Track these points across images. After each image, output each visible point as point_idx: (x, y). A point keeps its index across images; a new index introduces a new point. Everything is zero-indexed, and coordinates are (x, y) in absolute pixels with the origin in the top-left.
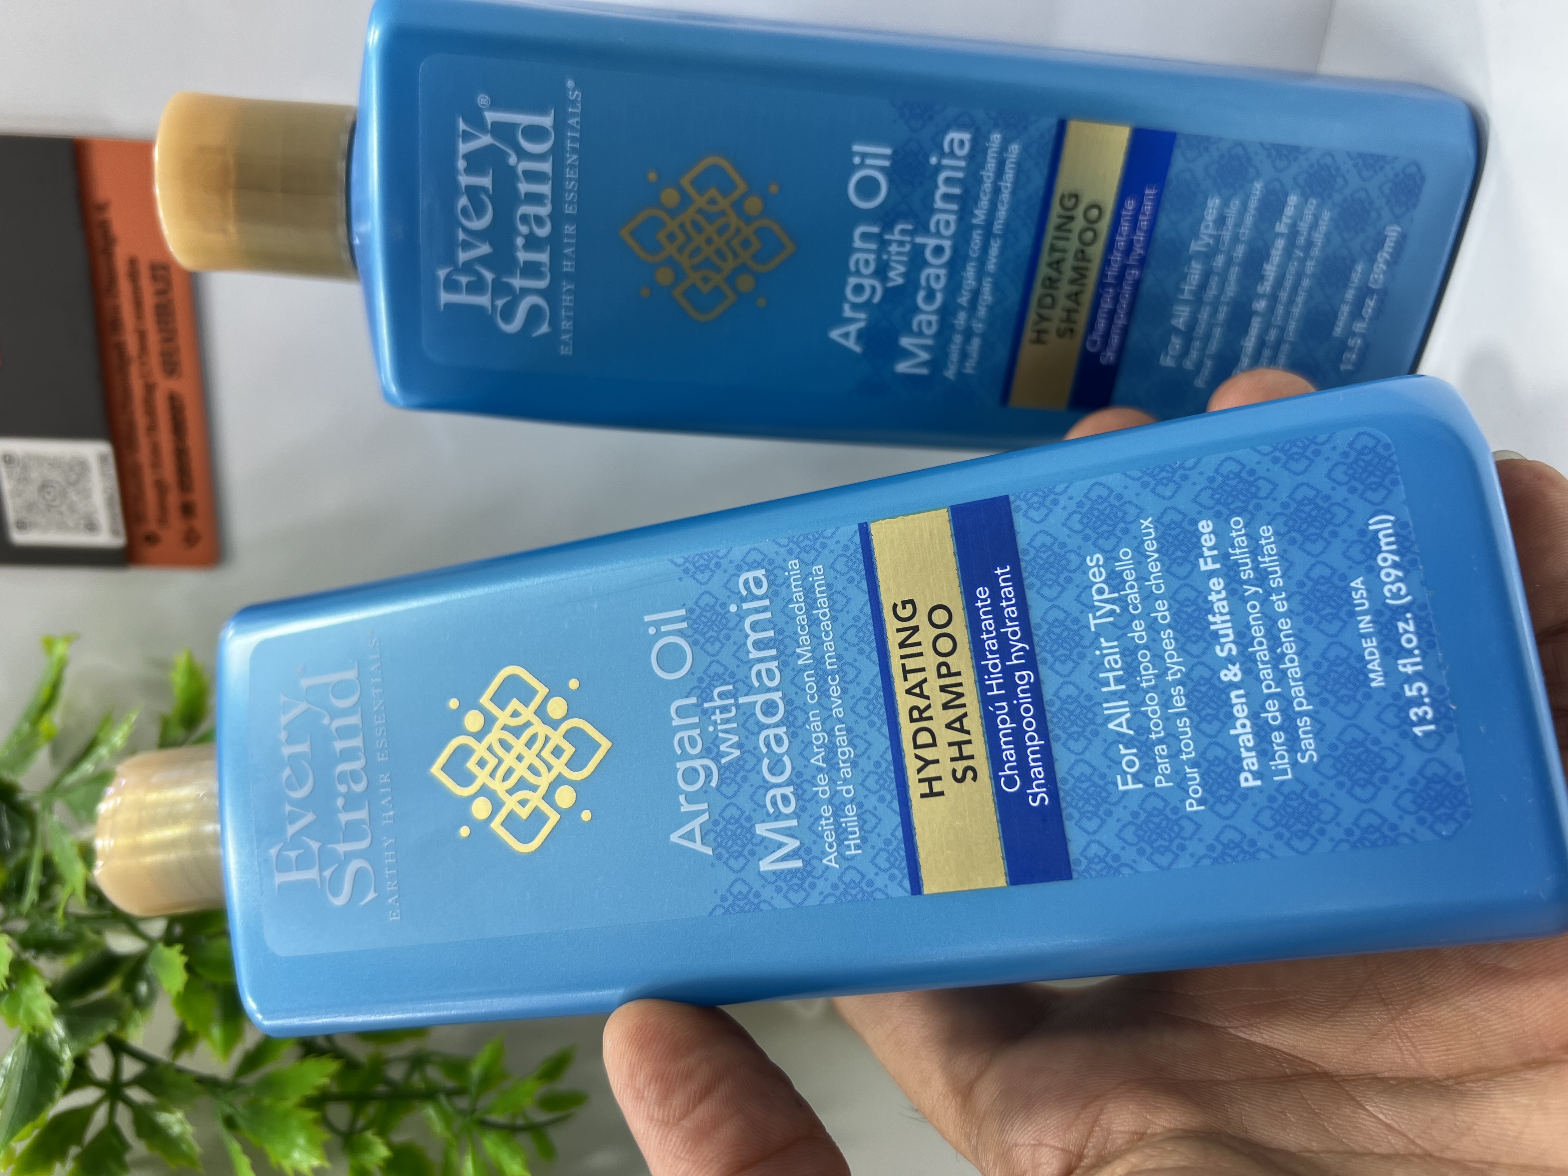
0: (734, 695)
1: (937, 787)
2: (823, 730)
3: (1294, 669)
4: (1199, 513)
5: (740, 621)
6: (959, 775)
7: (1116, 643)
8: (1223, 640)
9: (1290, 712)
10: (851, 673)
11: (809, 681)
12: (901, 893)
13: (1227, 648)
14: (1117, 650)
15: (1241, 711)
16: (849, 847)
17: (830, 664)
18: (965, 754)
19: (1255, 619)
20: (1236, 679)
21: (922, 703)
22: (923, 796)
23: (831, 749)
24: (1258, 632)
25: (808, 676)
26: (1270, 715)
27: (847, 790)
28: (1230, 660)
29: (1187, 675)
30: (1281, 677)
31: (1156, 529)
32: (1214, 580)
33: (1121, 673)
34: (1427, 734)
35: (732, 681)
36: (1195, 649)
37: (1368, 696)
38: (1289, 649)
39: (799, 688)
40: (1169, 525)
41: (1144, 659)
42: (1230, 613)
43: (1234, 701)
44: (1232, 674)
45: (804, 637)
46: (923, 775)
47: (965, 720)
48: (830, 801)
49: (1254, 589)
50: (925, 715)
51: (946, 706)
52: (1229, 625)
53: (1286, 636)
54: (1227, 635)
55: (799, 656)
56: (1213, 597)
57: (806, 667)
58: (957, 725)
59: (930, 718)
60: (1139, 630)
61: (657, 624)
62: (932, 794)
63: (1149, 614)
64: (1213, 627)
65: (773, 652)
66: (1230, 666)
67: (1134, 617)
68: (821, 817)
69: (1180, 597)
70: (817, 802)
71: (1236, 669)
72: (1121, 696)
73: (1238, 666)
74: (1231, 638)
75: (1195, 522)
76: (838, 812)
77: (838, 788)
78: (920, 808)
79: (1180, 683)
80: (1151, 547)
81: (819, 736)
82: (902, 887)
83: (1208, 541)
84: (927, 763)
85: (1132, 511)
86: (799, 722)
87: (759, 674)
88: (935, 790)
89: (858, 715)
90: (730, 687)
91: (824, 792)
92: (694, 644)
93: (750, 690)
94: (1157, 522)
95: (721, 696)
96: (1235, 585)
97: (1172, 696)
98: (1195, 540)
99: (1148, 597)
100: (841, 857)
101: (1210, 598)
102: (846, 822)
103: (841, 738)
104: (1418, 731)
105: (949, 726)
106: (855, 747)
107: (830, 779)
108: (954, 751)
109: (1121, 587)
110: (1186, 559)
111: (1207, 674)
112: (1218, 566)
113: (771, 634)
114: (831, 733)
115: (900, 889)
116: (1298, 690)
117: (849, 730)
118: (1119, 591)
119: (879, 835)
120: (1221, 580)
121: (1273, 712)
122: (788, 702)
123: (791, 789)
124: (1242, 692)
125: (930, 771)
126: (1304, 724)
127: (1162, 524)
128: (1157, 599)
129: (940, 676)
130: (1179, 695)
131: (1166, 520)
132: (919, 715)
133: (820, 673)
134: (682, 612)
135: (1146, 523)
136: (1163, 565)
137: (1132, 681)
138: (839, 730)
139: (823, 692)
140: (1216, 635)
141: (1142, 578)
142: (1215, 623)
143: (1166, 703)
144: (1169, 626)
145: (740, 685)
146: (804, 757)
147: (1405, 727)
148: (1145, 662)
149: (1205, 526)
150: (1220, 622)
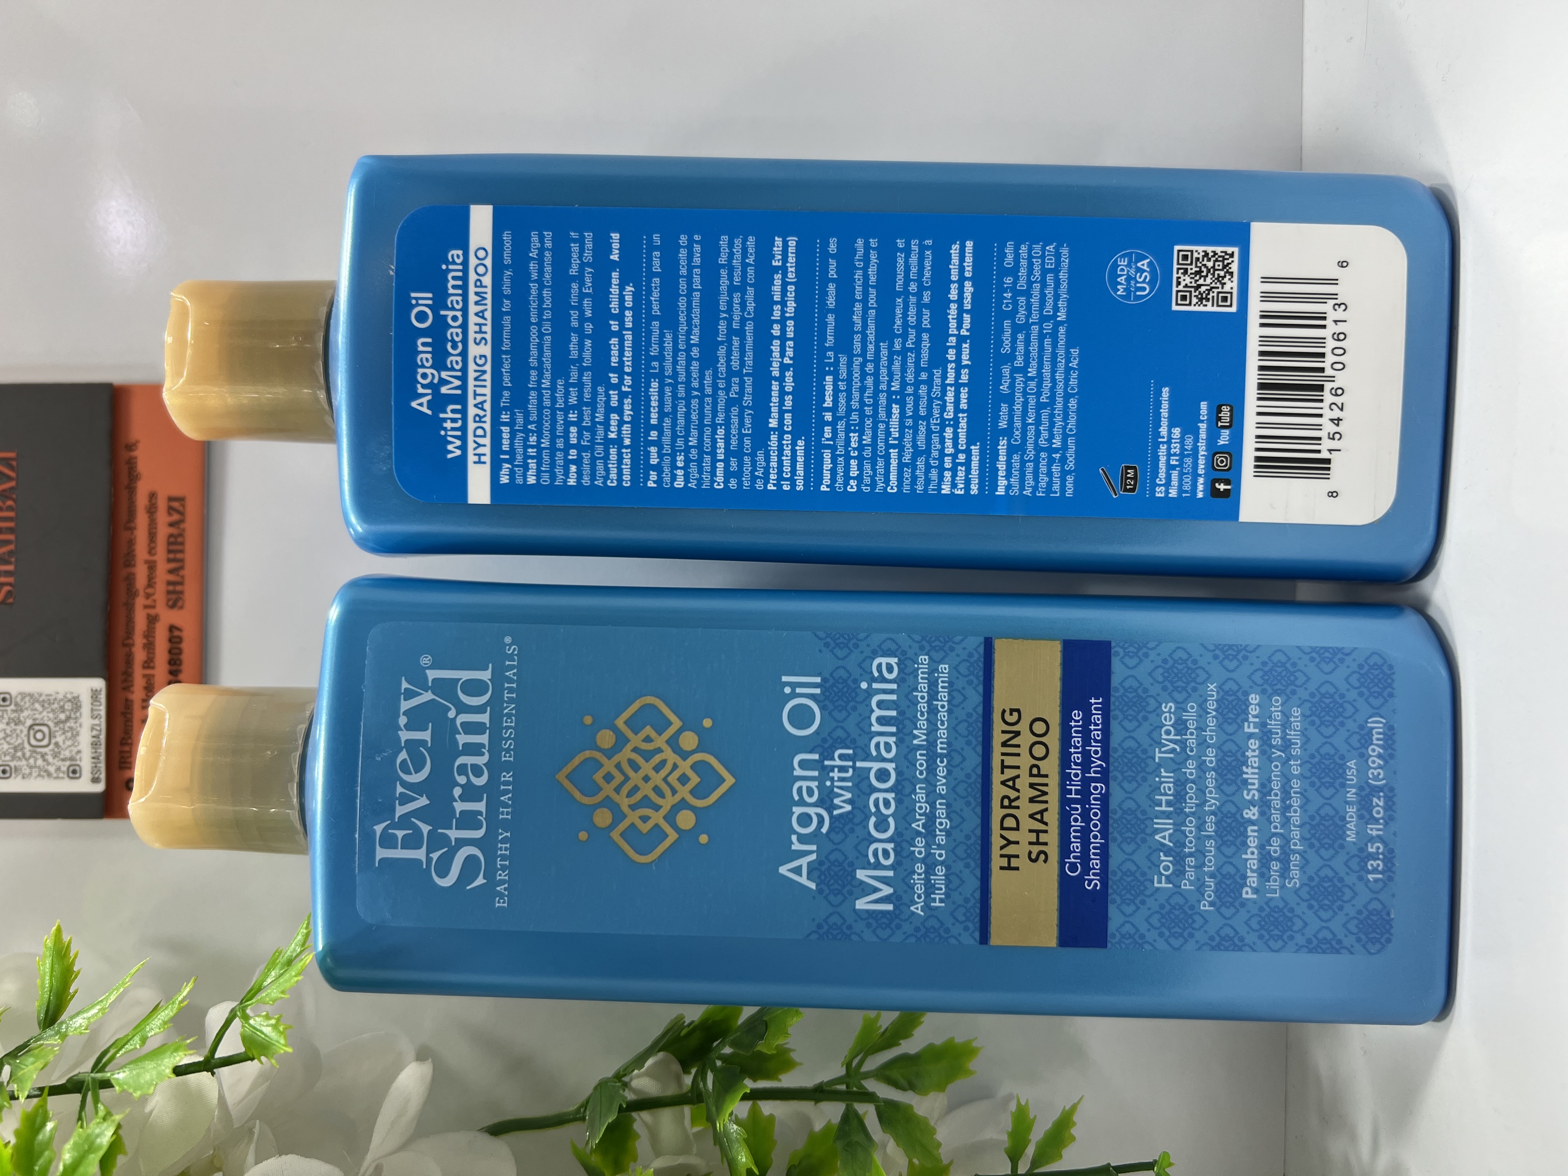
0: (853, 758)
1: (1014, 862)
2: (926, 802)
3: (1296, 817)
4: (1251, 687)
5: (867, 698)
6: (1033, 856)
7: (1172, 775)
8: (1250, 787)
9: (1286, 849)
10: (957, 759)
11: (921, 759)
12: (972, 942)
13: (1252, 793)
14: (1172, 780)
15: (1253, 842)
16: (934, 900)
17: (941, 749)
18: (1041, 840)
19: (1276, 776)
20: (1254, 818)
21: (1013, 794)
22: (1002, 868)
23: (931, 818)
24: (1276, 786)
25: (921, 755)
26: (1272, 848)
27: (940, 855)
28: (1252, 803)
29: (1219, 808)
30: (1286, 822)
31: (1218, 693)
32: (1252, 741)
33: (1171, 798)
34: (1376, 881)
35: (852, 746)
36: (1230, 790)
37: (1342, 847)
38: (1296, 802)
39: (910, 763)
40: (1228, 692)
41: (1191, 790)
42: (1258, 768)
43: (1250, 833)
44: (1252, 813)
45: (922, 723)
46: (1005, 851)
47: (1045, 814)
48: (923, 861)
49: (1279, 753)
50: (1013, 804)
51: (1032, 800)
52: (1257, 776)
53: (1295, 793)
54: (1254, 784)
55: (916, 737)
56: (1249, 754)
57: (920, 747)
58: (1038, 816)
59: (1018, 807)
60: (1191, 768)
61: (794, 685)
62: (1009, 868)
63: (1200, 757)
64: (1245, 776)
65: (893, 729)
66: (1251, 808)
67: (1189, 757)
68: (914, 872)
69: (1226, 748)
70: (912, 860)
71: (1255, 810)
72: (1167, 815)
73: (1257, 808)
74: (1256, 787)
75: (1246, 694)
76: (930, 870)
77: (932, 851)
78: (998, 878)
79: (1213, 813)
80: (1212, 706)
81: (922, 805)
82: (973, 937)
83: (1254, 710)
84: (1009, 842)
85: (1203, 676)
86: (907, 791)
87: (877, 745)
88: (1012, 865)
89: (957, 794)
90: (850, 752)
91: (920, 853)
92: (822, 708)
93: (867, 757)
94: (1220, 687)
95: (842, 757)
96: (1266, 747)
97: (1206, 822)
98: (1243, 707)
99: (1202, 743)
100: (927, 907)
101: (1247, 754)
102: (935, 880)
103: (941, 811)
104: (1371, 877)
105: (1032, 816)
106: (951, 821)
107: (926, 842)
108: (1033, 837)
109: (1183, 732)
110: (1235, 720)
111: (1233, 810)
112: (1257, 731)
113: (894, 713)
114: (933, 805)
115: (970, 939)
116: (1296, 834)
117: (948, 805)
118: (1181, 735)
119: (960, 894)
120: (1257, 742)
121: (1275, 846)
122: (899, 773)
123: (892, 845)
124: (1256, 828)
125: (1011, 850)
126: (1295, 859)
127: (1223, 690)
128: (1208, 747)
129: (1031, 775)
130: (1211, 822)
131: (1226, 687)
132: (1009, 803)
133: (931, 754)
134: (818, 680)
135: (1212, 687)
136: (1217, 721)
137: (1178, 805)
138: (940, 804)
139: (931, 770)
140: (1245, 782)
141: (1201, 729)
142: (1247, 773)
143: (1200, 827)
144: (1213, 769)
145: (859, 751)
146: (906, 821)
147: (1363, 873)
148: (1191, 793)
149: (1254, 698)
150: (1251, 774)
